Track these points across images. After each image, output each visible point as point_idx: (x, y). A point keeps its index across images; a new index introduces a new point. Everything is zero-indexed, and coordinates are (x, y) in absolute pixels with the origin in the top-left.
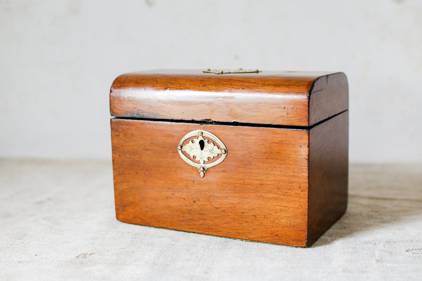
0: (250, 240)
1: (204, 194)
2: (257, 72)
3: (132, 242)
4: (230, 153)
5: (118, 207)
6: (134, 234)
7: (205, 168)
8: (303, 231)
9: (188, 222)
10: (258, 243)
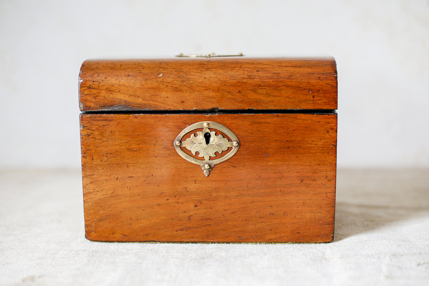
0: (266, 242)
1: (209, 195)
2: (241, 55)
3: (89, 261)
4: (243, 145)
5: (88, 223)
6: (91, 251)
7: (211, 165)
8: (329, 224)
9: (187, 231)
10: (275, 244)
